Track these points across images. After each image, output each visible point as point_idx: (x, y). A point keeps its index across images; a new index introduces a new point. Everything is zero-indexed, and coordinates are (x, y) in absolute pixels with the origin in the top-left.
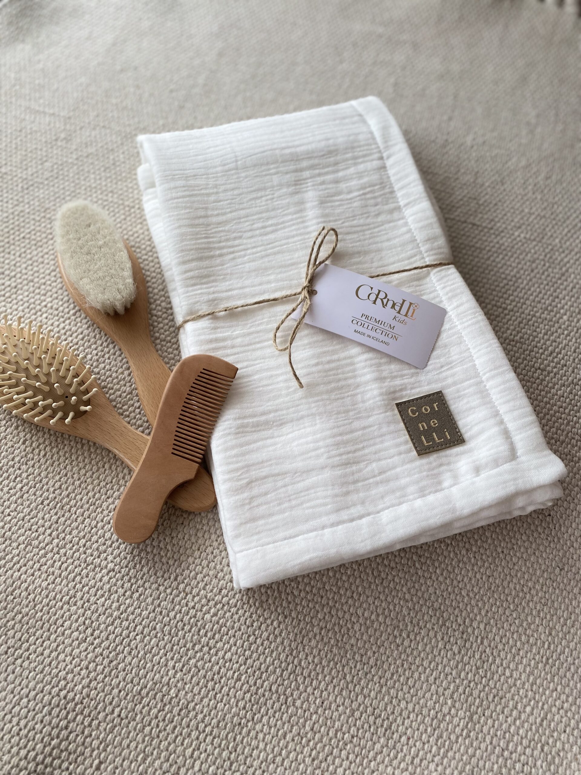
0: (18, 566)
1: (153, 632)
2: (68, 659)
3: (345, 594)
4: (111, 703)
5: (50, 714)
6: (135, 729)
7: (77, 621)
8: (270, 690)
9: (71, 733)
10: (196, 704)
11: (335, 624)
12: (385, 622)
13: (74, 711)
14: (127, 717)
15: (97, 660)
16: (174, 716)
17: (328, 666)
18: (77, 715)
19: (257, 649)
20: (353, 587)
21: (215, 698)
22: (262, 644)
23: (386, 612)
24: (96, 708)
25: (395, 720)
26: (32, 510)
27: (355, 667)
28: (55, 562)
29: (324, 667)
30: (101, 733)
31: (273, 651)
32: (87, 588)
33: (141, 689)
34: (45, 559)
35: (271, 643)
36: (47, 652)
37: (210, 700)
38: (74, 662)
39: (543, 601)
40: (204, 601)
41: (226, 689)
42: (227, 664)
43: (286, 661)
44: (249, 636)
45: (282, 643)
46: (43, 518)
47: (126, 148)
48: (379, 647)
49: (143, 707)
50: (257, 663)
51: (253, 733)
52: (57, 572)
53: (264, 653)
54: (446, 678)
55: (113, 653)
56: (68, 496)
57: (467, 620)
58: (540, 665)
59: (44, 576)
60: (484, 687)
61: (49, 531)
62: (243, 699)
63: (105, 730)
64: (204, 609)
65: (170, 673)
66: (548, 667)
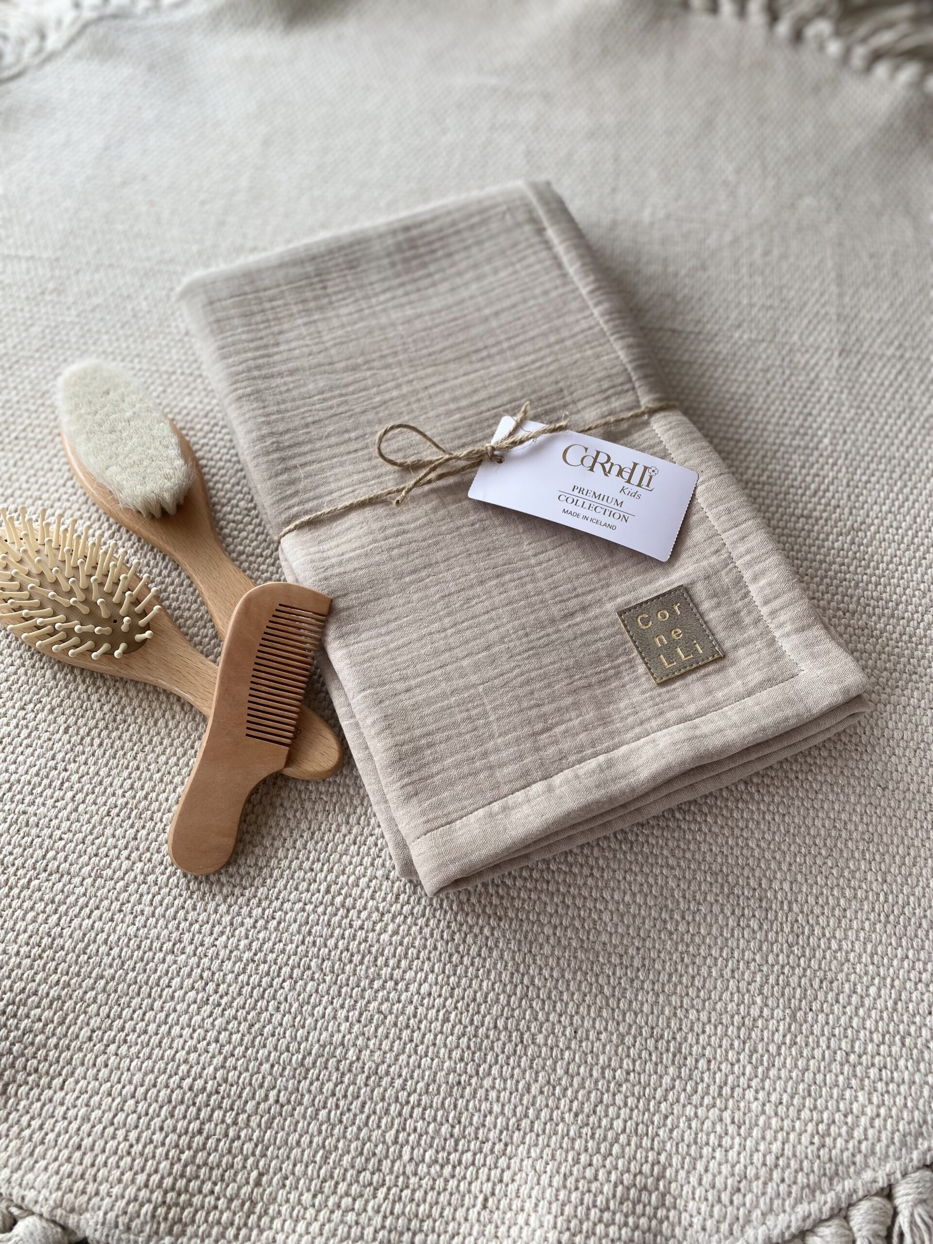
0: (87, 911)
1: (308, 973)
2: (187, 1032)
3: (581, 873)
4: (261, 1086)
5: (172, 1116)
6: (304, 1117)
7: (189, 975)
8: (496, 1027)
9: (207, 1138)
10: (389, 1066)
11: (573, 918)
12: (646, 903)
13: (207, 1105)
14: (289, 1102)
15: (230, 1027)
16: (360, 1088)
17: (574, 979)
18: (213, 1111)
19: (466, 972)
20: (592, 862)
21: (416, 1052)
22: (472, 964)
23: (645, 889)
24: (240, 1097)
25: (685, 1039)
26: (94, 827)
27: (614, 974)
28: (141, 895)
29: (568, 981)
30: (253, 1131)
31: (489, 971)
32: (196, 927)
33: (304, 1058)
34: (126, 894)
35: (485, 960)
36: (152, 1028)
37: (410, 1057)
38: (195, 1035)
39: (866, 837)
40: (375, 916)
41: (429, 1037)
42: (426, 1001)
43: (511, 982)
44: (451, 956)
45: (502, 957)
46: (114, 836)
47: (148, 291)
48: (644, 940)
49: (311, 1084)
50: (469, 993)
51: (481, 1093)
52: (148, 910)
53: (477, 977)
54: (748, 968)
55: (253, 1013)
56: (146, 798)
57: (764, 881)
58: (878, 926)
59: (129, 918)
60: (805, 970)
61: (125, 853)
62: (458, 1046)
63: (259, 1125)
64: (378, 928)
65: (342, 1028)
66: (889, 927)
